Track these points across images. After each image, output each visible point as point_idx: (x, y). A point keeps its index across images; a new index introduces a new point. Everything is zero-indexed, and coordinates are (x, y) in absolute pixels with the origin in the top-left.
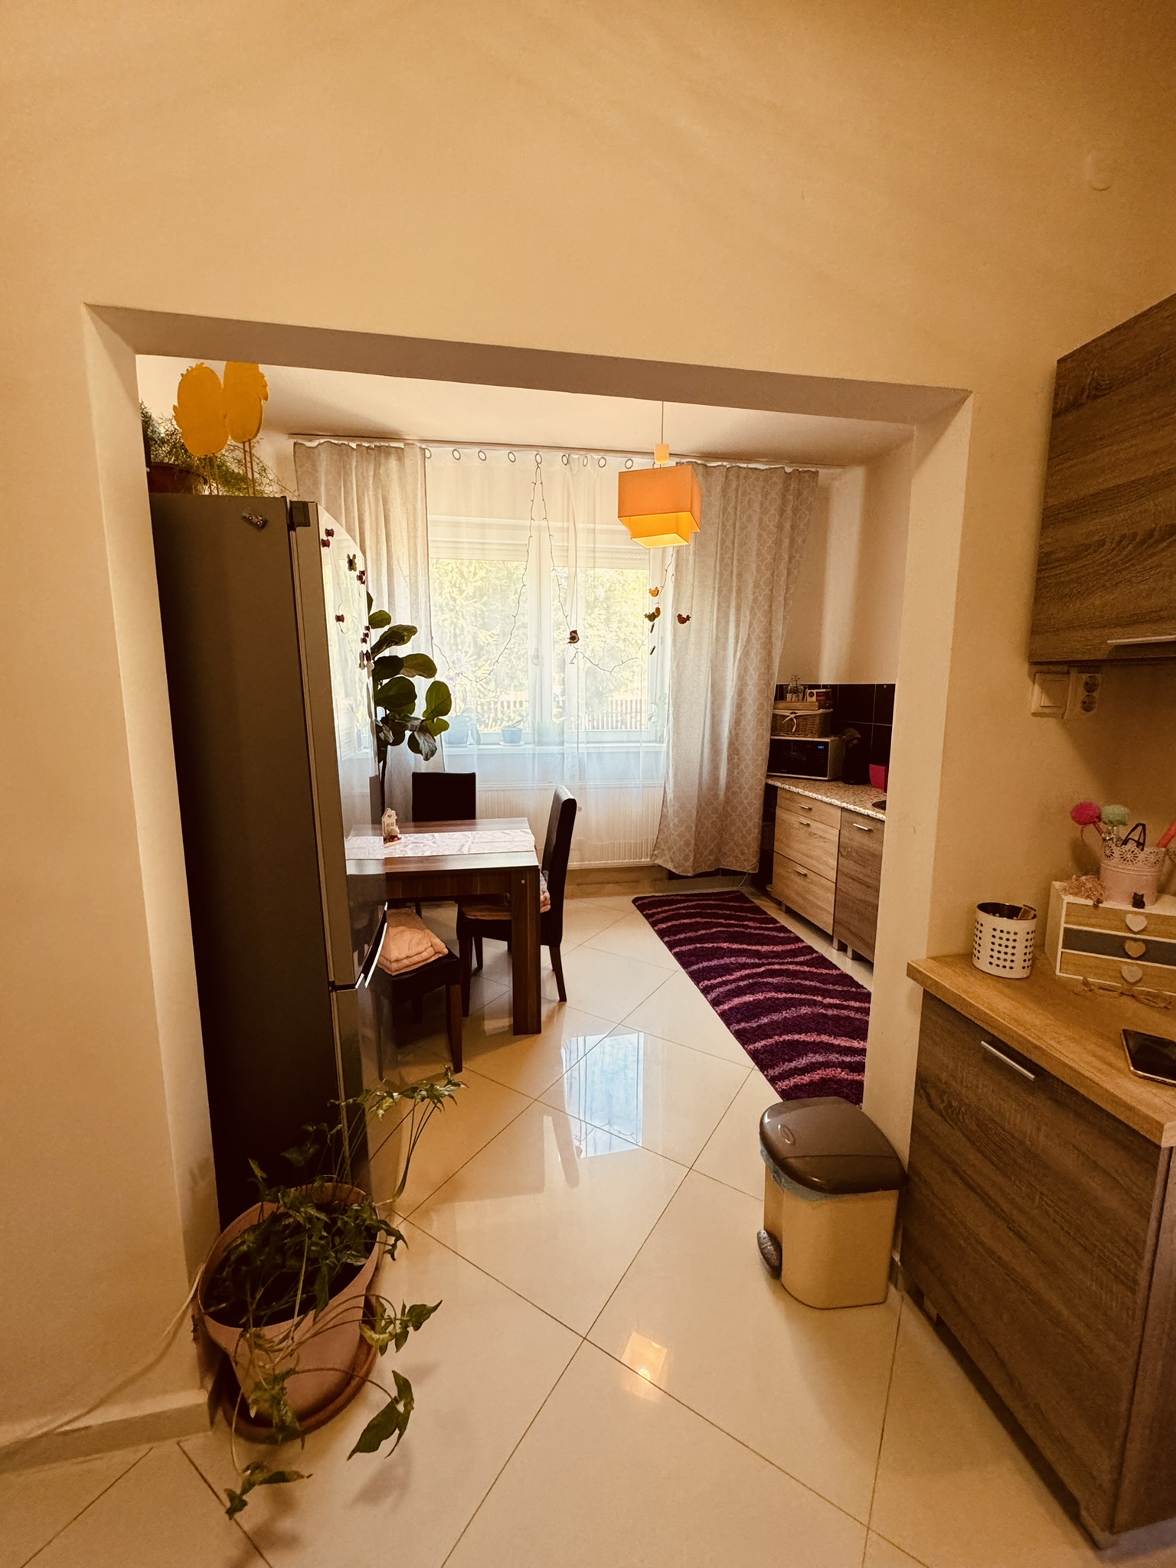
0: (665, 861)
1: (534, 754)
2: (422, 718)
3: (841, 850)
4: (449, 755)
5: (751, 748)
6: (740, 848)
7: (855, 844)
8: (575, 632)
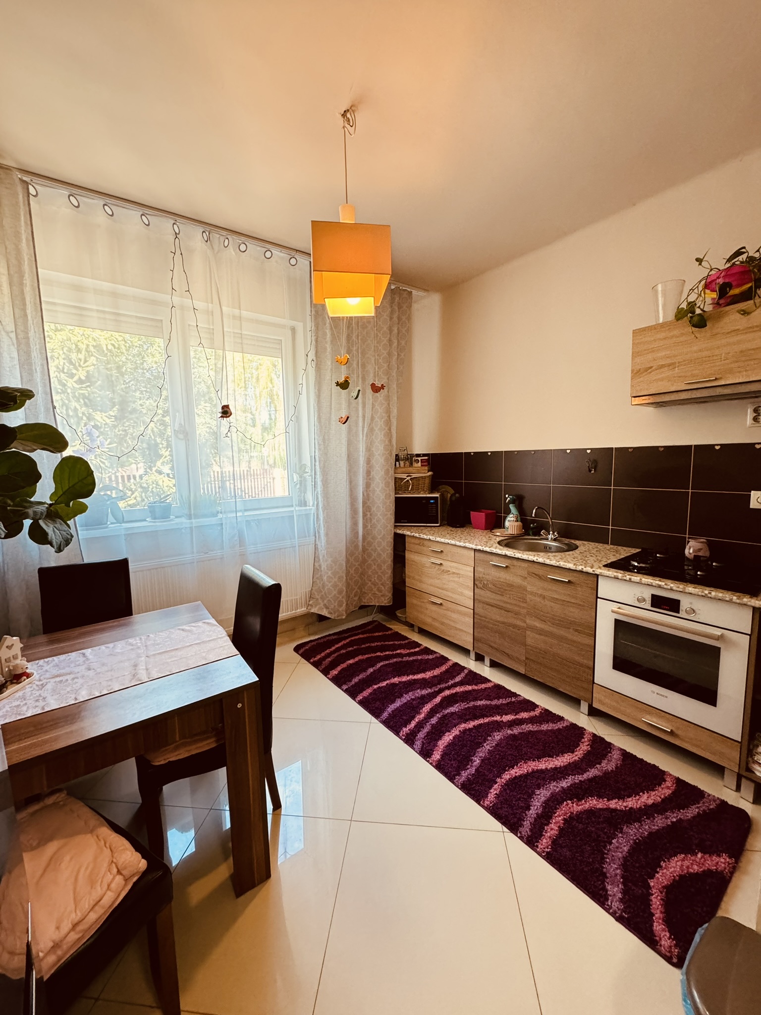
0: (321, 609)
1: (191, 528)
2: (49, 502)
3: (476, 583)
4: (86, 539)
5: (381, 506)
6: (377, 587)
7: (490, 578)
8: (227, 406)
